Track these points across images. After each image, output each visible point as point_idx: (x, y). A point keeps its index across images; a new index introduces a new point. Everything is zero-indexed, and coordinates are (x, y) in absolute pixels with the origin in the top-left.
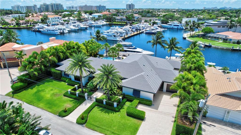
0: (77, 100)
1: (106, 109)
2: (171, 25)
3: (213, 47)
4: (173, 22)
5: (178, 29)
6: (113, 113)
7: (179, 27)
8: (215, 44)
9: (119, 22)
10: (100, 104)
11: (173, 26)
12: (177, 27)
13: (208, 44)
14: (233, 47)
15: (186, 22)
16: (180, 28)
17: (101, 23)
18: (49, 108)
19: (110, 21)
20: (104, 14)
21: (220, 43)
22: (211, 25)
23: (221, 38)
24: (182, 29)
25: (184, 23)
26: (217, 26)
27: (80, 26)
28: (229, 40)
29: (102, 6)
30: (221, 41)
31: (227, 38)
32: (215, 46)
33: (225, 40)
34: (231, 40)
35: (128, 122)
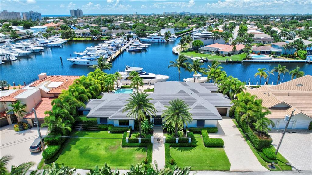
0: (143, 147)
1: (183, 147)
2: (151, 38)
3: (210, 61)
4: (153, 35)
5: (159, 42)
6: (192, 149)
7: (160, 40)
8: (211, 58)
9: (81, 38)
10: (173, 144)
11: (153, 39)
12: (158, 40)
13: (205, 58)
14: (228, 60)
15: (166, 34)
16: (162, 41)
17: (56, 41)
18: (121, 165)
19: (68, 38)
20: (50, 27)
21: (214, 57)
22: (199, 37)
23: (213, 51)
24: (164, 42)
25: (163, 35)
26: (204, 39)
27: (30, 48)
28: (220, 53)
29: (34, 13)
30: (214, 54)
31: (219, 51)
32: (211, 60)
33: (218, 53)
34: (222, 52)
35: (213, 152)
